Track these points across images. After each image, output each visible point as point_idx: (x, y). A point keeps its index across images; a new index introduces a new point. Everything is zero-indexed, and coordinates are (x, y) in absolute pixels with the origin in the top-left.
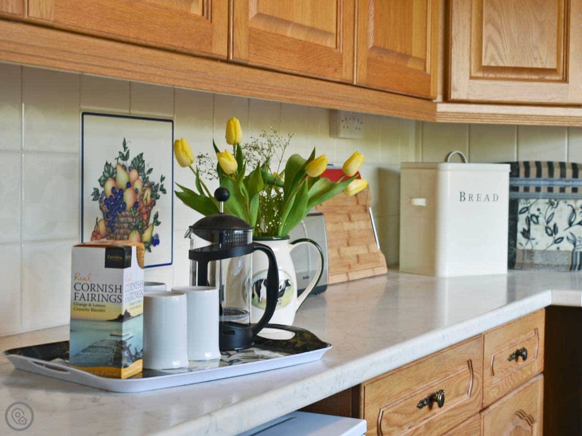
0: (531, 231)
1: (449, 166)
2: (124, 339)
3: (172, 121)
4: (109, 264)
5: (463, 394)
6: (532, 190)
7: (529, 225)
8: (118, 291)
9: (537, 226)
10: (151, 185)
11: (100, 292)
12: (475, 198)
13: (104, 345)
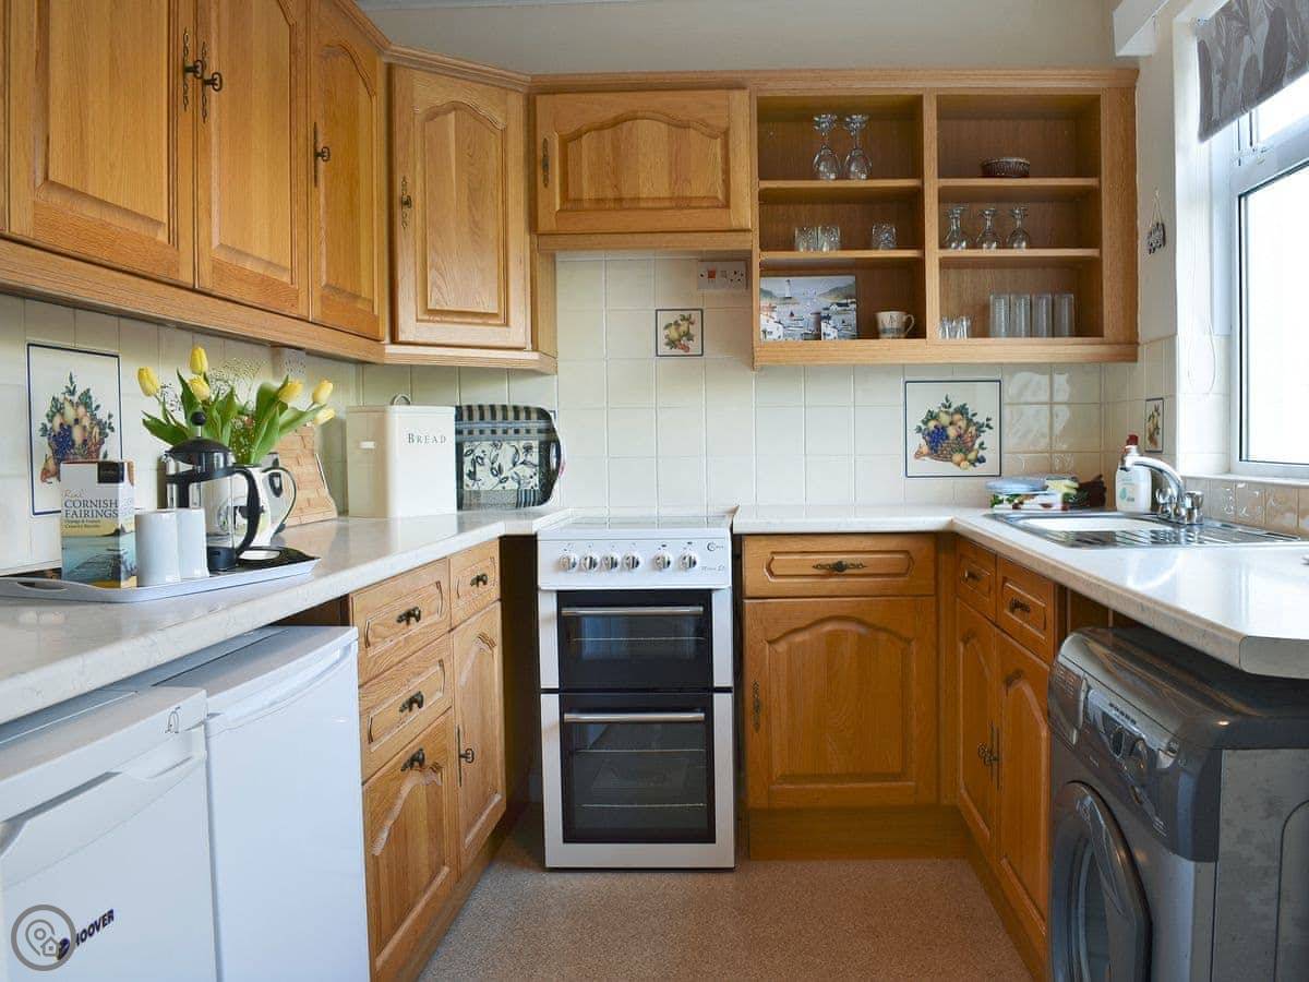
0: (478, 472)
1: (396, 408)
2: (122, 553)
3: (117, 357)
4: (101, 480)
5: (434, 613)
6: (476, 433)
7: (475, 467)
8: (113, 506)
9: (482, 468)
10: (99, 422)
11: (94, 508)
12: (423, 439)
13: (101, 560)
